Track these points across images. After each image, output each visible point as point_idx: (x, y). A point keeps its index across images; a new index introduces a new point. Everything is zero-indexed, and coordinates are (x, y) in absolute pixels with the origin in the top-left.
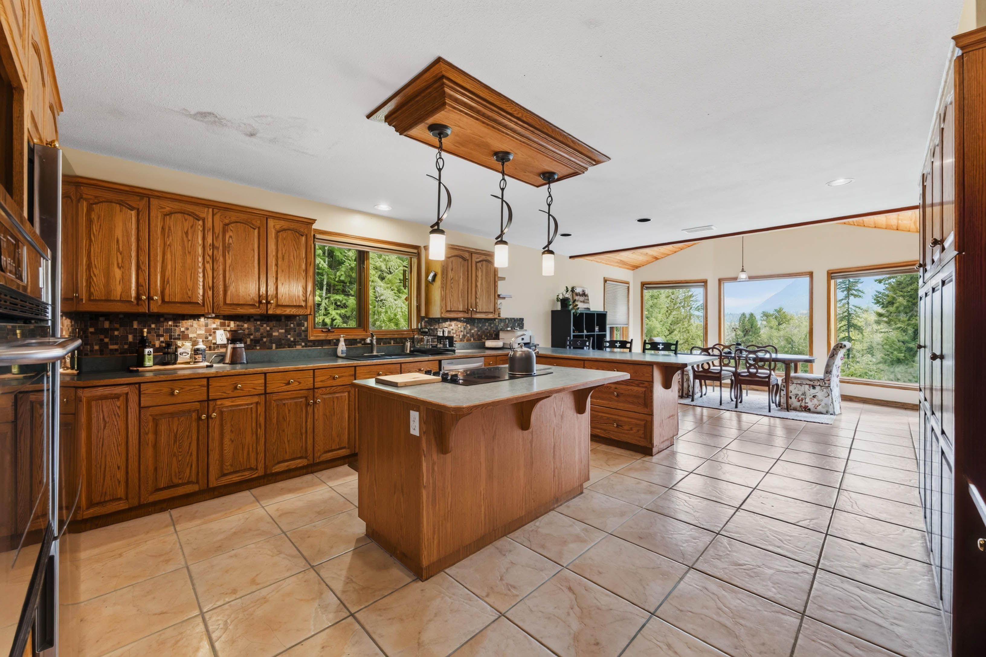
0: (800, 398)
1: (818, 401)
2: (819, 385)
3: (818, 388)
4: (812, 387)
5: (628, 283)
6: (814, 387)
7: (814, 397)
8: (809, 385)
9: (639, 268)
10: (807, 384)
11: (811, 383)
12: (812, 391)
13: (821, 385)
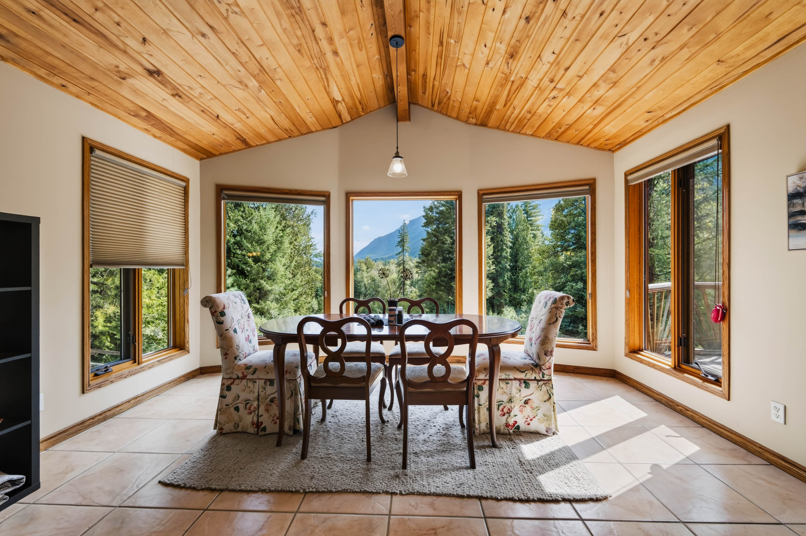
0: (505, 410)
1: (533, 408)
2: (535, 379)
3: (533, 385)
4: (523, 385)
5: (186, 180)
6: (527, 385)
7: (526, 402)
8: (519, 380)
9: (214, 159)
10: (515, 379)
11: (522, 376)
12: (525, 392)
13: (538, 378)
